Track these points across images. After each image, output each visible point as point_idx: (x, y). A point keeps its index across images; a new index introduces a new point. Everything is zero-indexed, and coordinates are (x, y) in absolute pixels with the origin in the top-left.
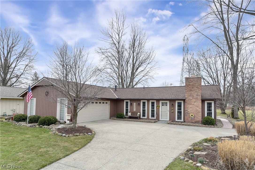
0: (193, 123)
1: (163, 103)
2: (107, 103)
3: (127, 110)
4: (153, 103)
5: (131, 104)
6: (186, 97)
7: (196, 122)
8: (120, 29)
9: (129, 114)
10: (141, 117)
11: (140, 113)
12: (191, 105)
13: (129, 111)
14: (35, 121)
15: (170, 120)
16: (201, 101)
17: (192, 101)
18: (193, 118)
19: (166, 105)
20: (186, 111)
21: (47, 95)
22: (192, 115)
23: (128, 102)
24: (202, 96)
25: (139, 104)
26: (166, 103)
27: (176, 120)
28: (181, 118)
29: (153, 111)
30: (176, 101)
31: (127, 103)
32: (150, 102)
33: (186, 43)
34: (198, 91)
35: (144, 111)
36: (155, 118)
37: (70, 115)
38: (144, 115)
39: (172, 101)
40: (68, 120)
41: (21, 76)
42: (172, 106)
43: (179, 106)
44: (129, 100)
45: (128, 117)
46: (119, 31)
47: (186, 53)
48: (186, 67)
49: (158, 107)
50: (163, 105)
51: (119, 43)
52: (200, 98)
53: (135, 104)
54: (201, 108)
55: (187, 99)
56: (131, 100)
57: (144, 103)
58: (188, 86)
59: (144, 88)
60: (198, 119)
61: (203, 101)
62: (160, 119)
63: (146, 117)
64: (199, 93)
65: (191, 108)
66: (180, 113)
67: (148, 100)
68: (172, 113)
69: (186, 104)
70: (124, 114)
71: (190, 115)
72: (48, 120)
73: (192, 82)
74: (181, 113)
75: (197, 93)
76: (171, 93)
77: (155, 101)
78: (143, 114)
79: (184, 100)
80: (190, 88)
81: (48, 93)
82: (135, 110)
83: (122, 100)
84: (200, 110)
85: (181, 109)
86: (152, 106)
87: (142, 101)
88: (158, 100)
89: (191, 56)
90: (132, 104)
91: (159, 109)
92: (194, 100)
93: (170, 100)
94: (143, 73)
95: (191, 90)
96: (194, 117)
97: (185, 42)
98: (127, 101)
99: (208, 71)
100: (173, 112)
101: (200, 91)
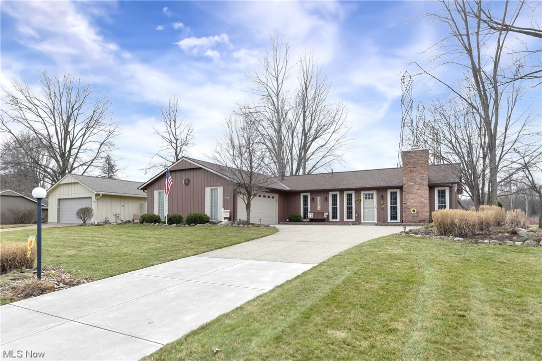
0: (416, 222)
1: (366, 195)
2: (273, 198)
3: (306, 210)
4: (350, 196)
5: (313, 200)
6: (404, 182)
7: (420, 221)
8: (280, 68)
9: (310, 216)
10: (331, 219)
11: (329, 212)
12: (412, 194)
13: (309, 210)
14: (176, 221)
15: (378, 220)
16: (428, 188)
17: (414, 188)
18: (415, 215)
19: (372, 198)
20: (404, 205)
21: (187, 184)
22: (414, 211)
23: (307, 196)
24: (429, 179)
25: (326, 198)
26: (372, 195)
27: (389, 220)
28: (397, 217)
29: (350, 209)
30: (388, 190)
31: (305, 198)
32: (345, 194)
33: (408, 87)
34: (422, 171)
35: (335, 209)
36: (354, 220)
37: (229, 211)
38: (335, 217)
39: (381, 190)
40: (225, 218)
41: (92, 162)
42: (382, 198)
43: (394, 199)
44: (309, 193)
45: (308, 220)
46: (278, 71)
47: (409, 108)
48: (409, 136)
49: (358, 201)
50: (366, 198)
51: (277, 95)
52: (426, 183)
53: (319, 198)
54: (428, 198)
55: (405, 186)
56: (313, 192)
57: (334, 197)
58: (408, 165)
59: (332, 173)
60: (424, 217)
61: (431, 187)
62: (362, 221)
63: (338, 219)
64: (425, 175)
65: (411, 199)
66: (394, 209)
67: (342, 191)
68: (381, 210)
69: (404, 193)
70: (301, 216)
71: (410, 211)
72: (199, 217)
73: (413, 157)
74: (397, 209)
75: (421, 176)
76: (380, 179)
77: (353, 193)
78: (333, 214)
79: (401, 188)
80: (410, 167)
81: (189, 181)
82: (319, 208)
83: (297, 193)
84: (427, 202)
85: (396, 202)
86: (348, 201)
87: (331, 194)
88: (358, 190)
89: (420, 112)
90: (315, 199)
91: (360, 204)
92: (417, 187)
93: (378, 189)
94: (324, 149)
95: (412, 171)
96: (417, 213)
97: (406, 86)
98: (305, 194)
99: (451, 142)
100: (383, 209)
101: (426, 172)
